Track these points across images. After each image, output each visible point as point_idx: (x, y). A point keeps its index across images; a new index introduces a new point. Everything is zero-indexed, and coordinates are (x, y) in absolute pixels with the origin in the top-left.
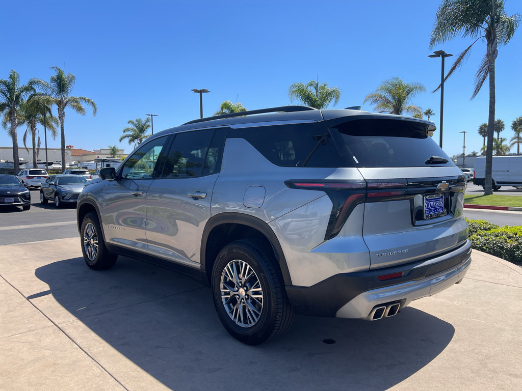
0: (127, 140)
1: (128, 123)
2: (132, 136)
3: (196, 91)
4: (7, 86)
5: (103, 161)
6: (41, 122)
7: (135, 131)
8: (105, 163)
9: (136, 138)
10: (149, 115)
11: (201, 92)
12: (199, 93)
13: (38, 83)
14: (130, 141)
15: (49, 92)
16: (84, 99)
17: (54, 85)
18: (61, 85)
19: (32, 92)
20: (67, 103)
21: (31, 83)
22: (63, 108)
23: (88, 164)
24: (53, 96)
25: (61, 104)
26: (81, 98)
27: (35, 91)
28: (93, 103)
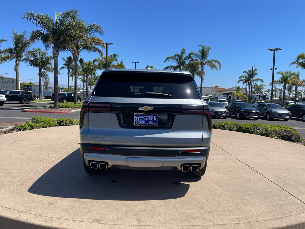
0: (242, 82)
1: (244, 72)
2: (245, 80)
3: (271, 50)
4: (179, 57)
5: (227, 94)
6: (197, 74)
7: (246, 77)
8: (228, 96)
9: (247, 81)
10: (251, 67)
11: (274, 50)
12: (273, 51)
13: (193, 54)
14: (244, 83)
15: (197, 58)
16: (214, 60)
17: (200, 54)
18: (204, 53)
19: (191, 59)
20: (205, 63)
21: (190, 54)
22: (203, 66)
23: (219, 96)
24: (199, 60)
25: (202, 64)
26: (212, 60)
27: (192, 58)
28: (219, 62)
